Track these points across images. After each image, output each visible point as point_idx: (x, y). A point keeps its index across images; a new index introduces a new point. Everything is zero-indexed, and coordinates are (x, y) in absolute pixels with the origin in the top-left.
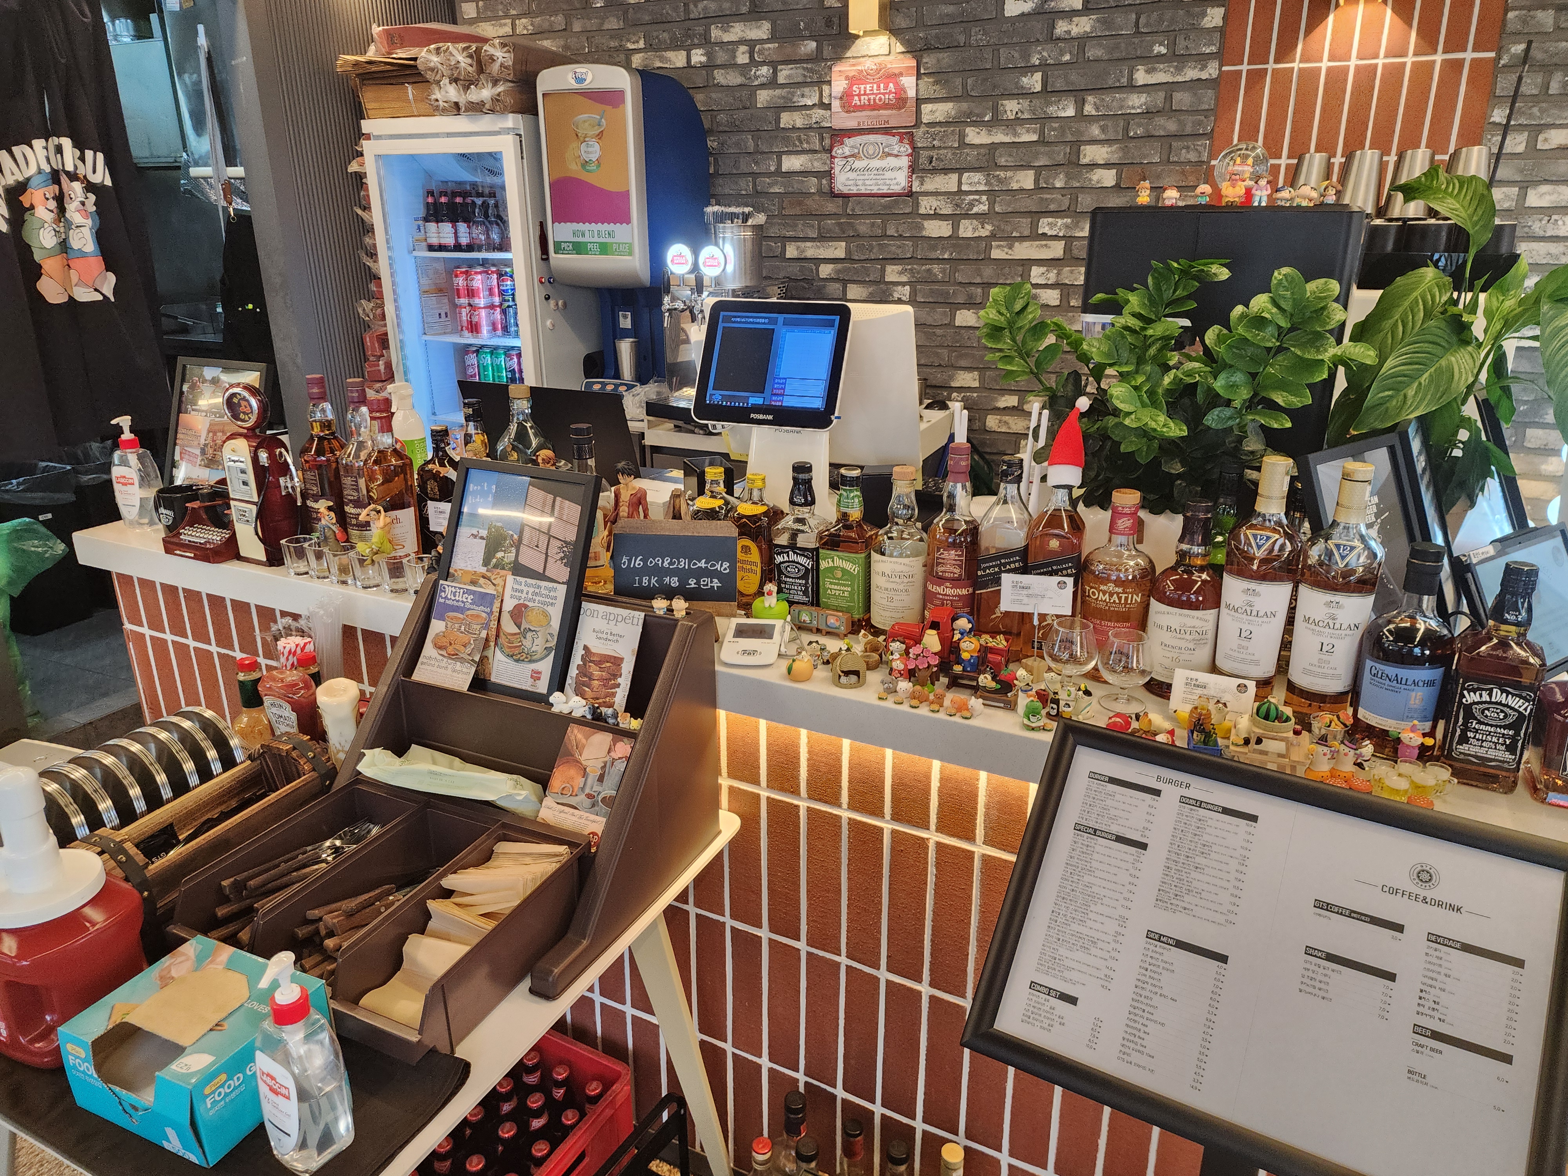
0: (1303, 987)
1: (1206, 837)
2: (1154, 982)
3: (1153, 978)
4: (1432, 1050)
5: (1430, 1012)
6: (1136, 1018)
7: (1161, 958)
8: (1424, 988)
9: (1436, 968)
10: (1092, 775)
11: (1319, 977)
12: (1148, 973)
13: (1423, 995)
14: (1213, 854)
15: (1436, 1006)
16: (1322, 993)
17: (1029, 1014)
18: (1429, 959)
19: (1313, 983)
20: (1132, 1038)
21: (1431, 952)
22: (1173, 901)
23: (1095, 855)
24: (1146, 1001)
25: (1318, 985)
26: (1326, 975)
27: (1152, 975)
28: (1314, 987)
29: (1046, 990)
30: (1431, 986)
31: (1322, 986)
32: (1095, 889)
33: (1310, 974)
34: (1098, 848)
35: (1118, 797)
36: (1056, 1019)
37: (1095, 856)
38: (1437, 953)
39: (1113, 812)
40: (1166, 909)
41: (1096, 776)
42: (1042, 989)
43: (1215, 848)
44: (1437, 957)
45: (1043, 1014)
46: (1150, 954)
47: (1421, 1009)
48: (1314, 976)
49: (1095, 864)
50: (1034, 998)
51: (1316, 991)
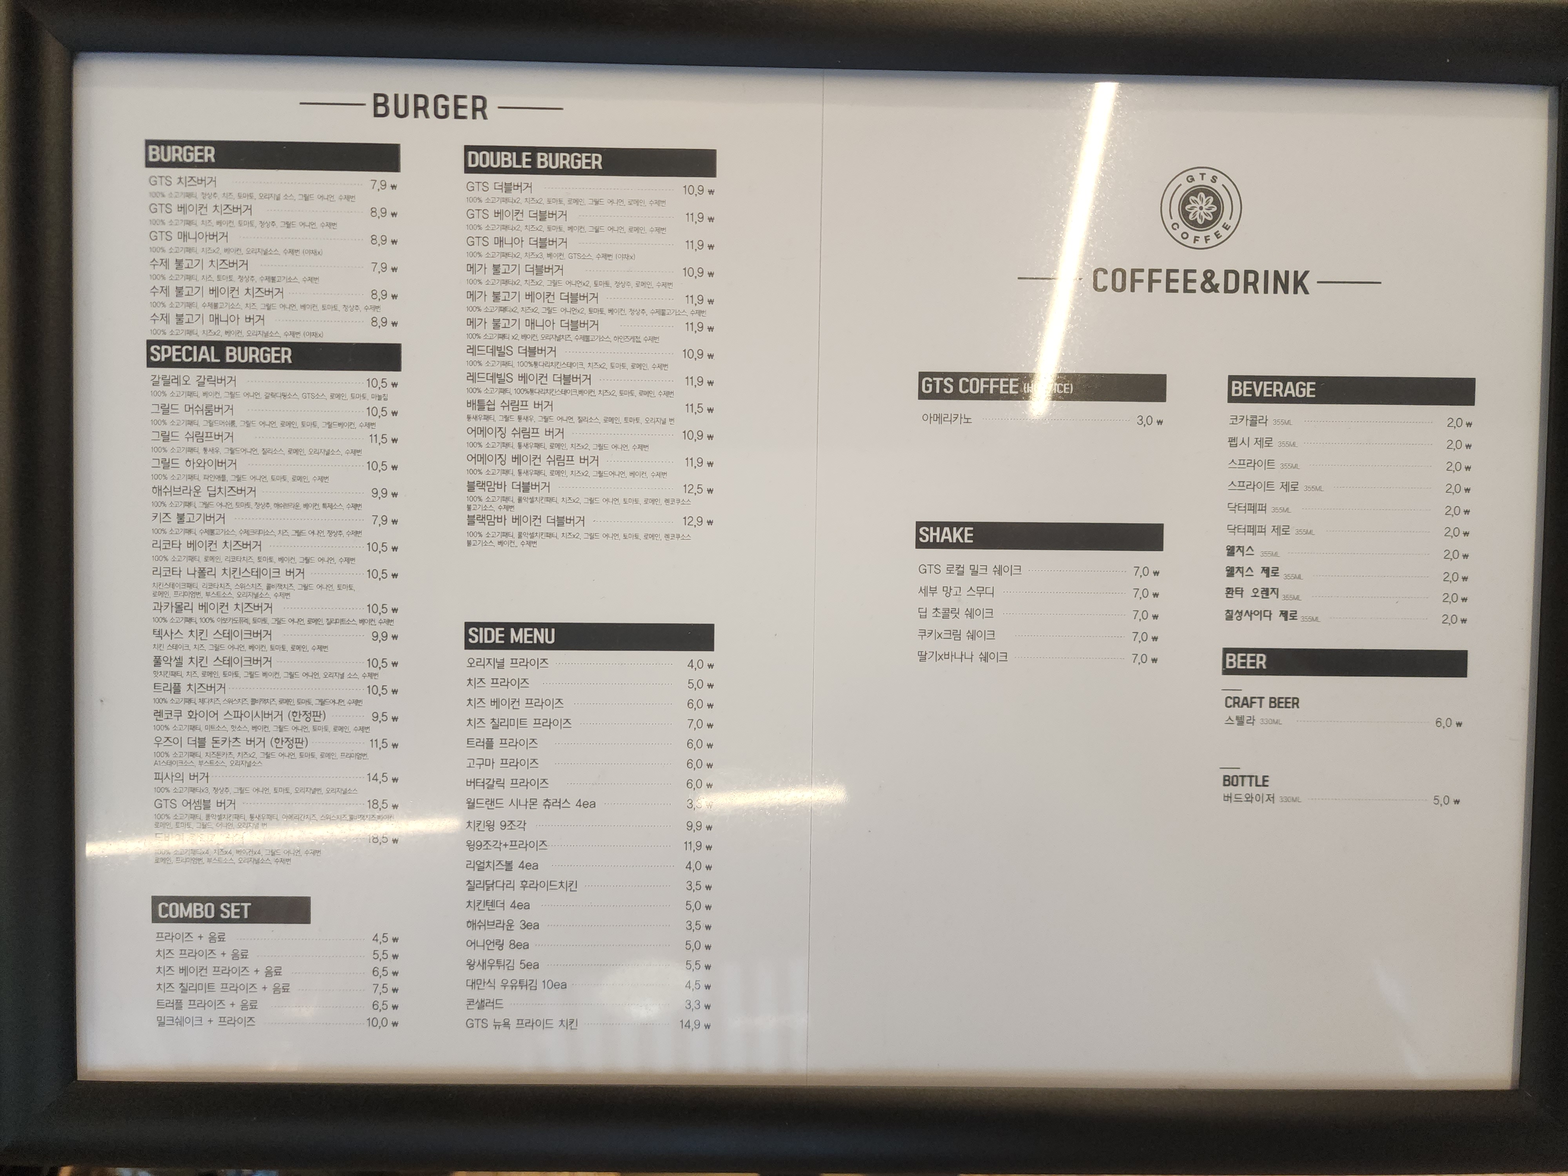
0: (930, 645)
1: (574, 270)
2: (521, 773)
3: (515, 763)
4: (1275, 703)
5: (1259, 604)
6: (491, 895)
7: (522, 694)
8: (1236, 540)
9: (1260, 475)
10: (157, 153)
11: (965, 602)
12: (497, 753)
13: (1237, 560)
14: (605, 320)
15: (1270, 582)
16: (980, 646)
17: (177, 995)
18: (1242, 452)
19: (951, 623)
20: (495, 954)
21: (1243, 431)
22: (523, 509)
23: (239, 431)
24: (506, 836)
25: (963, 624)
26: (982, 591)
27: (511, 753)
28: (956, 635)
29: (204, 910)
30: (1252, 529)
31: (977, 624)
32: (271, 547)
33: (940, 600)
34: (243, 409)
35: (262, 210)
36: (260, 980)
37: (243, 437)
38: (1260, 431)
39: (259, 267)
40: (505, 539)
41: (173, 154)
42: (192, 910)
43: (607, 298)
44: (1259, 442)
45: (218, 980)
46: (489, 693)
47: (1236, 603)
48: (951, 602)
49: (246, 465)
50: (177, 946)
51: (965, 645)
